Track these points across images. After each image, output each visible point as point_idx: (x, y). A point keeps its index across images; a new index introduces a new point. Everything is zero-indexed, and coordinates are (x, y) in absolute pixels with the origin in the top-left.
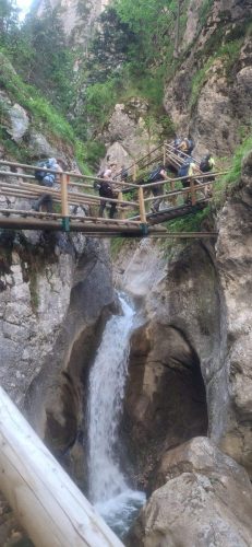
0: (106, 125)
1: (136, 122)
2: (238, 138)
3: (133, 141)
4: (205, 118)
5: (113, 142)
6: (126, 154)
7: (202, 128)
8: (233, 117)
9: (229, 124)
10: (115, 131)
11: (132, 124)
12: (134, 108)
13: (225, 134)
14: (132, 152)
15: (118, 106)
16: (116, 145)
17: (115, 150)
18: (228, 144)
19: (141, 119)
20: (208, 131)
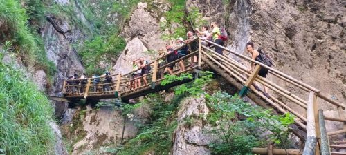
0: (128, 21)
1: (158, 20)
2: (310, 39)
3: (153, 38)
4: (263, 7)
5: (133, 37)
6: (145, 50)
7: (258, 21)
8: (303, 9)
9: (296, 18)
10: (136, 27)
11: (154, 21)
12: (157, 8)
13: (290, 33)
14: (151, 48)
15: (140, 4)
16: (136, 40)
17: (135, 45)
18: (293, 46)
19: (163, 18)
20: (265, 26)
